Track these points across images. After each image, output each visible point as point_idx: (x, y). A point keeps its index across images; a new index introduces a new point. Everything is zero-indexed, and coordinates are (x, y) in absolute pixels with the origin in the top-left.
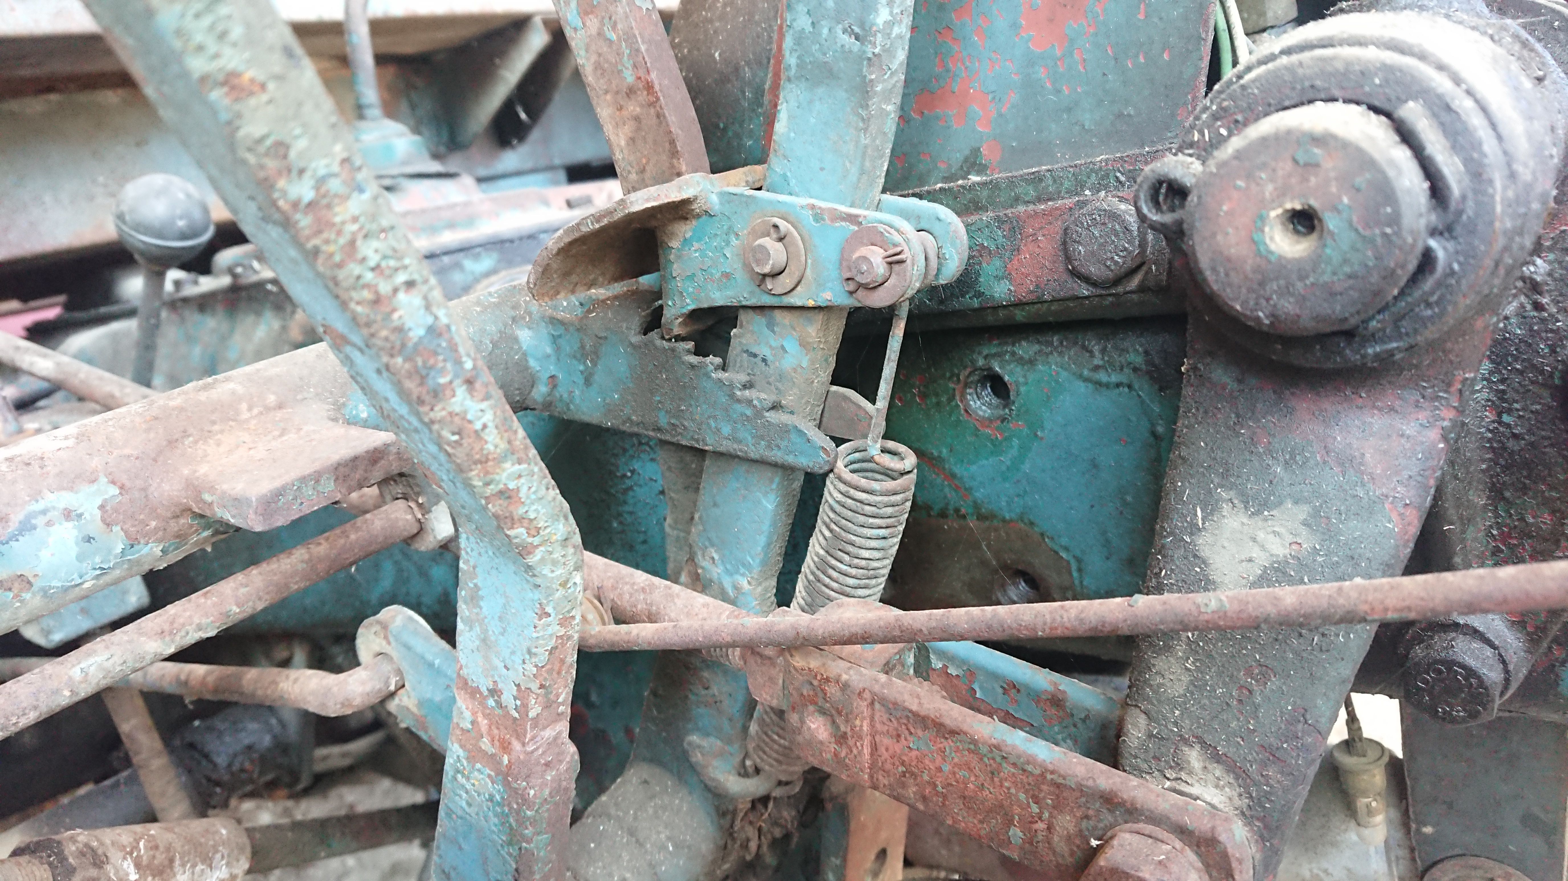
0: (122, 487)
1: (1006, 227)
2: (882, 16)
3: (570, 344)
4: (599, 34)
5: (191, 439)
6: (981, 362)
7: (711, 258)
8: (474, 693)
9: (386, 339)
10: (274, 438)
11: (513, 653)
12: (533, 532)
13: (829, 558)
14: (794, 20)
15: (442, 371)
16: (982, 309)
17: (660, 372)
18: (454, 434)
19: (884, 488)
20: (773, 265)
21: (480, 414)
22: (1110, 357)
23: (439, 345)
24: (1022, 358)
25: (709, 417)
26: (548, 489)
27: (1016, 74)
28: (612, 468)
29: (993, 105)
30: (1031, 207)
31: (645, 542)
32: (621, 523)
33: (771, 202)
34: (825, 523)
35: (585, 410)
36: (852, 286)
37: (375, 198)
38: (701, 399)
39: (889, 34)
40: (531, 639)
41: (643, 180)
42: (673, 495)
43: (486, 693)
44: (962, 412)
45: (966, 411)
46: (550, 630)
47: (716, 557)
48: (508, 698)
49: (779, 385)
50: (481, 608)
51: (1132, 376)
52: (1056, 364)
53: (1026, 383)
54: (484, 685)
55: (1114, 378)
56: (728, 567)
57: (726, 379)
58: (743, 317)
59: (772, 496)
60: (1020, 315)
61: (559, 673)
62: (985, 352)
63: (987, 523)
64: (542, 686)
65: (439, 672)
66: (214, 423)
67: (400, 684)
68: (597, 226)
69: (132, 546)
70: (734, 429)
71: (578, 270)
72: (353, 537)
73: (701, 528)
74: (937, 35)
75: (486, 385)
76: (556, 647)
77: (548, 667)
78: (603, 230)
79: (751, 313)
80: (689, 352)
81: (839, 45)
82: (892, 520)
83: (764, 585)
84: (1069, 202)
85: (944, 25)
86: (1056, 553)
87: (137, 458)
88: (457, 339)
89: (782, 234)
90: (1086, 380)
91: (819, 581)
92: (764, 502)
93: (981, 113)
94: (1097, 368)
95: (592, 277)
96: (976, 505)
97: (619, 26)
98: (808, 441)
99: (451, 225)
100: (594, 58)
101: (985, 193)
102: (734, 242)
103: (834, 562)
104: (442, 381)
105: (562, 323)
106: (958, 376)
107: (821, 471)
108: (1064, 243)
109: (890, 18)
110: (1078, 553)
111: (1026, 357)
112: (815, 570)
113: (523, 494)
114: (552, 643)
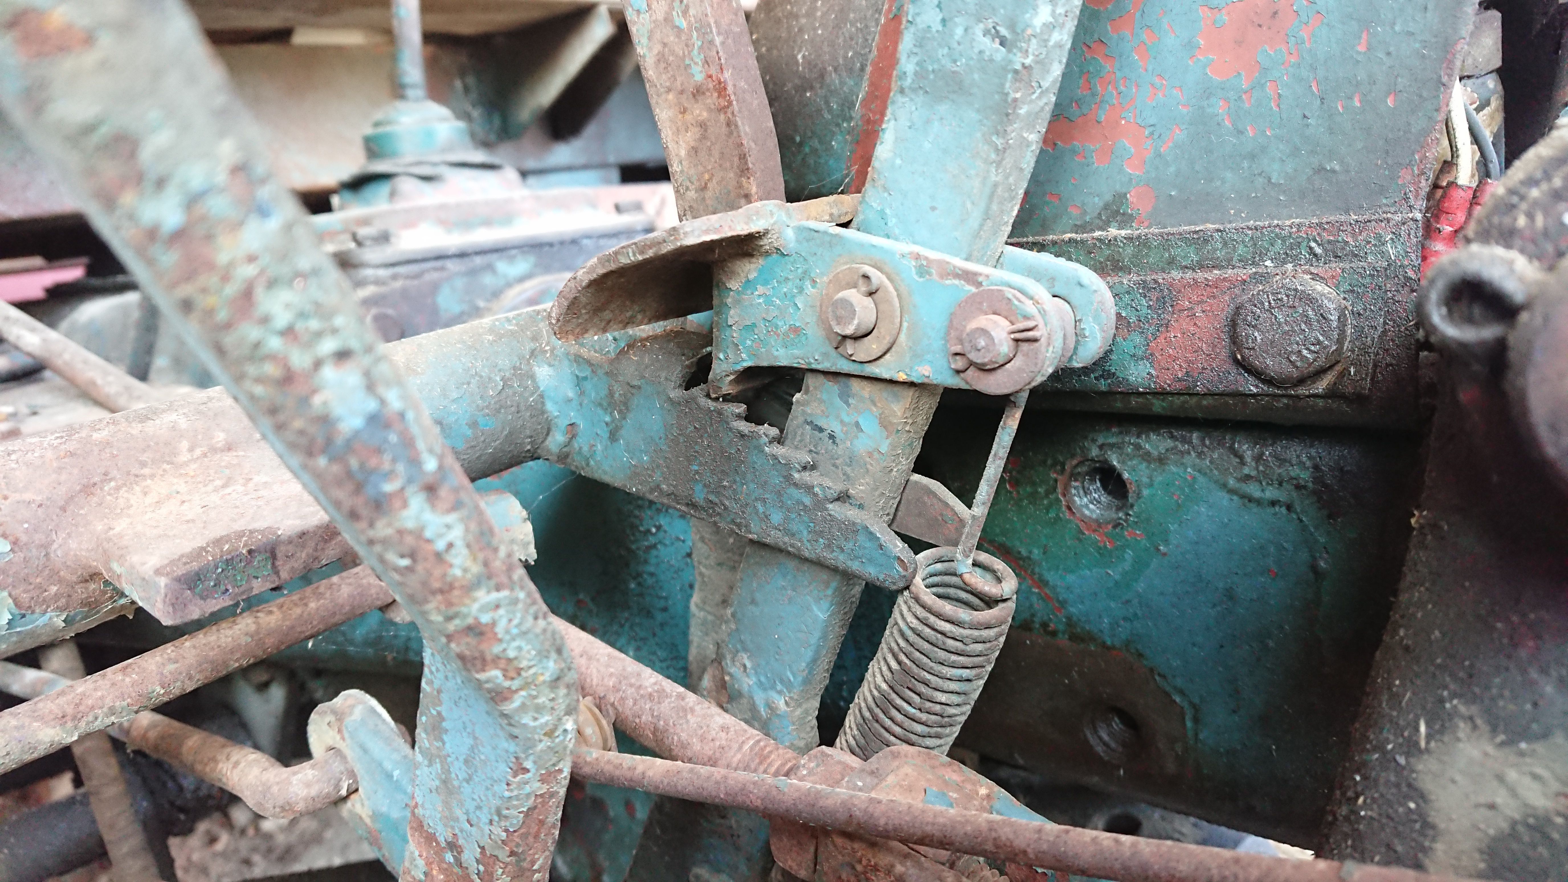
0: (15, 543)
1: (1154, 295)
2: (1043, 15)
3: (596, 389)
4: (665, 20)
5: (113, 484)
6: (1094, 452)
7: (779, 308)
8: (430, 838)
9: (301, 432)
10: (216, 490)
11: (479, 808)
12: (512, 674)
13: (894, 696)
14: (918, 14)
15: (389, 475)
16: (1110, 394)
17: (701, 437)
18: (402, 556)
19: (975, 620)
20: (859, 325)
21: (444, 530)
22: (1267, 466)
23: (386, 441)
24: (1148, 453)
25: (756, 499)
26: (536, 618)
27: (1183, 106)
28: (637, 522)
29: (1149, 142)
30: (1189, 274)
31: (665, 609)
32: (639, 584)
33: (862, 245)
34: (891, 650)
35: (607, 469)
36: (960, 363)
37: (288, 228)
38: (749, 476)
39: (1046, 41)
40: (502, 798)
41: (704, 199)
42: (703, 570)
43: (443, 845)
44: (1064, 509)
45: (1069, 508)
46: (527, 789)
47: (749, 665)
48: (470, 855)
49: (848, 470)
50: (444, 743)
51: (1294, 494)
52: (1193, 467)
53: (1151, 485)
54: (443, 835)
55: (1271, 493)
56: (763, 679)
57: (784, 458)
58: (810, 381)
59: (825, 604)
60: (1158, 406)
61: (536, 836)
62: (1101, 440)
63: (1082, 646)
64: (512, 853)
65: (397, 787)
66: (143, 464)
67: (354, 787)
68: (640, 258)
69: (24, 616)
70: (787, 519)
71: (613, 306)
72: (313, 605)
73: (733, 626)
74: (1085, 49)
75: (456, 490)
76: (535, 807)
77: (522, 831)
78: (646, 262)
79: (821, 378)
80: (739, 417)
81: (976, 50)
82: (981, 659)
83: (804, 706)
84: (1244, 273)
85: (1096, 37)
86: (1168, 695)
87: (40, 506)
88: (415, 430)
89: (874, 289)
90: (1232, 491)
91: (877, 721)
92: (815, 609)
93: (1133, 150)
94: (1248, 478)
95: (629, 314)
96: (1070, 623)
97: (692, 12)
98: (881, 547)
99: (487, 222)
100: (657, 48)
101: (1130, 250)
102: (809, 289)
103: (899, 702)
104: (388, 487)
105: (589, 363)
106: (1063, 465)
107: (894, 588)
108: (1233, 324)
109: (1051, 20)
110: (1196, 701)
111: (1155, 453)
112: (873, 705)
113: (500, 629)
114: (530, 802)
